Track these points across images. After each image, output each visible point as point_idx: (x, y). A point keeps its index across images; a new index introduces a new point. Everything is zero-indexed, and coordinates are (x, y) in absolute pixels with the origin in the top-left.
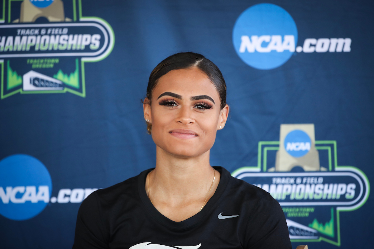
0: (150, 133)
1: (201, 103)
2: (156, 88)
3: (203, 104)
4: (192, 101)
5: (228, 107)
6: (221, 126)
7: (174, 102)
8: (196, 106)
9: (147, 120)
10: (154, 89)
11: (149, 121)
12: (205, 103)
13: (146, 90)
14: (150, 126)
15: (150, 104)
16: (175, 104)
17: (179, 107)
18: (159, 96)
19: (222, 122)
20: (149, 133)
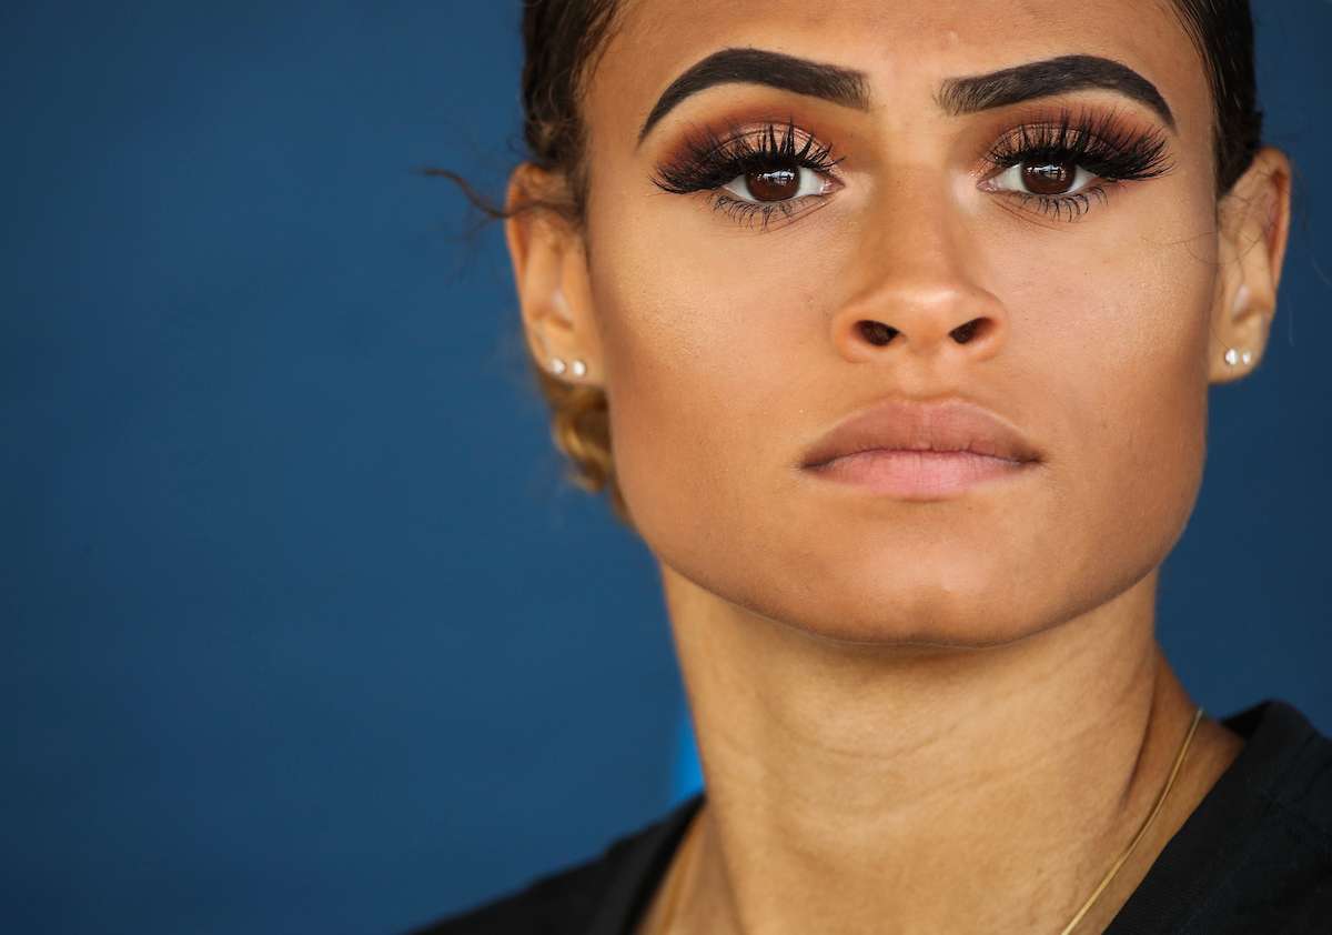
0: (602, 476)
1: (1055, 133)
2: (616, 44)
3: (1071, 135)
4: (958, 123)
5: (1286, 170)
6: (1238, 345)
7: (799, 149)
8: (1007, 162)
9: (557, 367)
10: (594, 57)
11: (579, 369)
12: (1085, 130)
13: (517, 94)
14: (593, 414)
15: (576, 211)
16: (811, 165)
17: (855, 189)
18: (655, 100)
19: (1241, 317)
20: (584, 484)
